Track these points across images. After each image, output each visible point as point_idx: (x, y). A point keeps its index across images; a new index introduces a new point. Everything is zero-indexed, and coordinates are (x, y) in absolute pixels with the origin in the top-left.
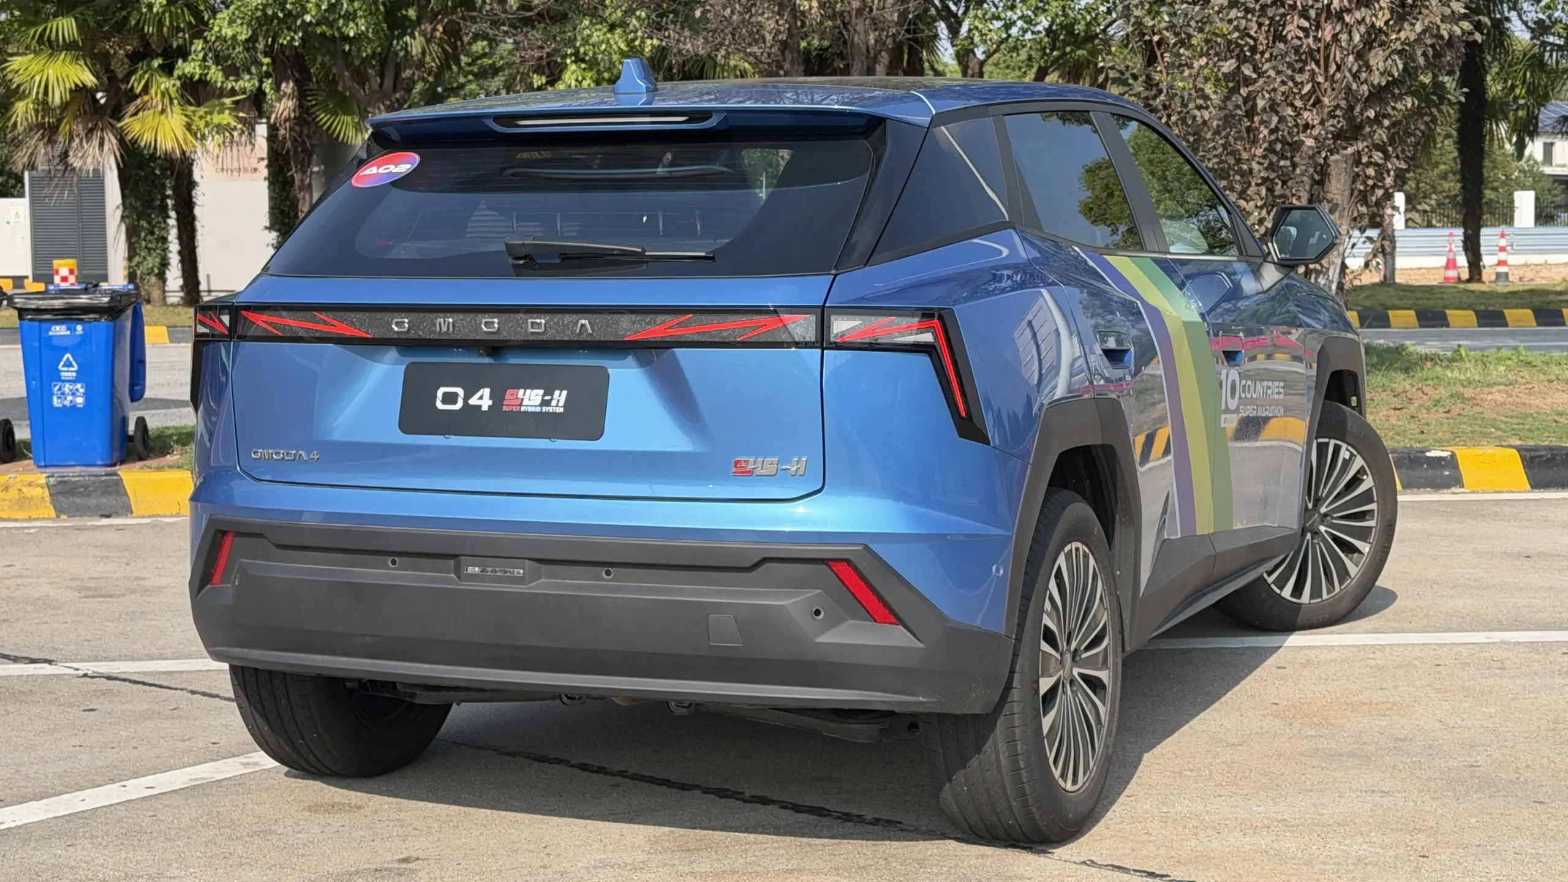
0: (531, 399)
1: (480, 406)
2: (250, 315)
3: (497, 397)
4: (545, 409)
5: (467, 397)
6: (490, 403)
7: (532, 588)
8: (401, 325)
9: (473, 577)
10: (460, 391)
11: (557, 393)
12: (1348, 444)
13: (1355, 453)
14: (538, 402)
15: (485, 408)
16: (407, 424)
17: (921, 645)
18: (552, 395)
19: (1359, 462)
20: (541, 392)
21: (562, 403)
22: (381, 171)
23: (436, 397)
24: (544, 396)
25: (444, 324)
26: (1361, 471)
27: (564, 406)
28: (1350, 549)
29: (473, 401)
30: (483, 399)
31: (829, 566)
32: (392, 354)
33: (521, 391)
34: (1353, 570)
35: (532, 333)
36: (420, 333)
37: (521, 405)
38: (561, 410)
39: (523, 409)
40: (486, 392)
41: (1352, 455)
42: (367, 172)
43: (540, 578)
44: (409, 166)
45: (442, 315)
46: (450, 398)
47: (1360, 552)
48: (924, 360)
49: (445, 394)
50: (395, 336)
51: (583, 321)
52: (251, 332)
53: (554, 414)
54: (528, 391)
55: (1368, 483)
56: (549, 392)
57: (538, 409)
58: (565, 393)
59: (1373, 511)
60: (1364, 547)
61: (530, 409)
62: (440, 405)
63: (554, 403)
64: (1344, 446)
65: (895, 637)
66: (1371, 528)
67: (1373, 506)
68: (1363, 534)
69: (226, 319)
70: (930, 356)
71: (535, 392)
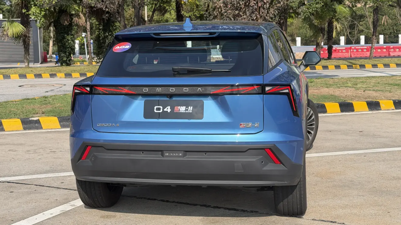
0: (182, 109)
1: (168, 111)
2: (96, 87)
3: (172, 109)
4: (186, 112)
5: (163, 109)
6: (170, 110)
7: (185, 159)
8: (146, 90)
9: (167, 156)
10: (161, 107)
11: (190, 107)
12: (310, 108)
13: (311, 109)
14: (184, 109)
15: (169, 111)
16: (146, 116)
17: (287, 169)
18: (188, 108)
19: (312, 112)
20: (185, 107)
21: (191, 110)
22: (121, 47)
23: (154, 109)
24: (186, 108)
25: (159, 90)
26: (312, 114)
27: (192, 111)
28: (309, 133)
29: (165, 110)
30: (168, 109)
31: (265, 150)
32: (140, 97)
33: (179, 107)
34: (310, 138)
35: (185, 92)
36: (151, 92)
37: (179, 110)
38: (191, 112)
39: (180, 112)
40: (169, 107)
41: (310, 110)
42: (116, 48)
43: (186, 156)
44: (129, 46)
45: (158, 87)
46: (159, 109)
47: (311, 133)
48: (286, 97)
49: (157, 108)
50: (144, 93)
51: (199, 89)
52: (97, 92)
53: (189, 113)
54: (181, 107)
55: (313, 117)
56: (187, 107)
57: (185, 112)
58: (192, 107)
59: (314, 124)
60: (312, 132)
61: (182, 112)
62: (155, 111)
63: (189, 110)
64: (309, 108)
65: (281, 167)
66: (314, 128)
67: (314, 122)
68: (312, 129)
69: (88, 89)
70: (288, 96)
71: (183, 107)
